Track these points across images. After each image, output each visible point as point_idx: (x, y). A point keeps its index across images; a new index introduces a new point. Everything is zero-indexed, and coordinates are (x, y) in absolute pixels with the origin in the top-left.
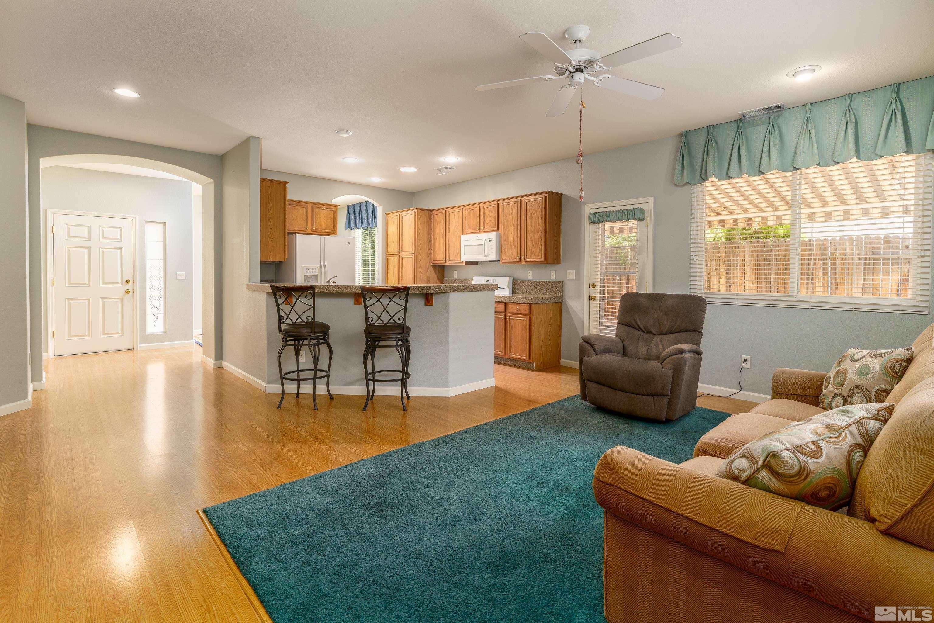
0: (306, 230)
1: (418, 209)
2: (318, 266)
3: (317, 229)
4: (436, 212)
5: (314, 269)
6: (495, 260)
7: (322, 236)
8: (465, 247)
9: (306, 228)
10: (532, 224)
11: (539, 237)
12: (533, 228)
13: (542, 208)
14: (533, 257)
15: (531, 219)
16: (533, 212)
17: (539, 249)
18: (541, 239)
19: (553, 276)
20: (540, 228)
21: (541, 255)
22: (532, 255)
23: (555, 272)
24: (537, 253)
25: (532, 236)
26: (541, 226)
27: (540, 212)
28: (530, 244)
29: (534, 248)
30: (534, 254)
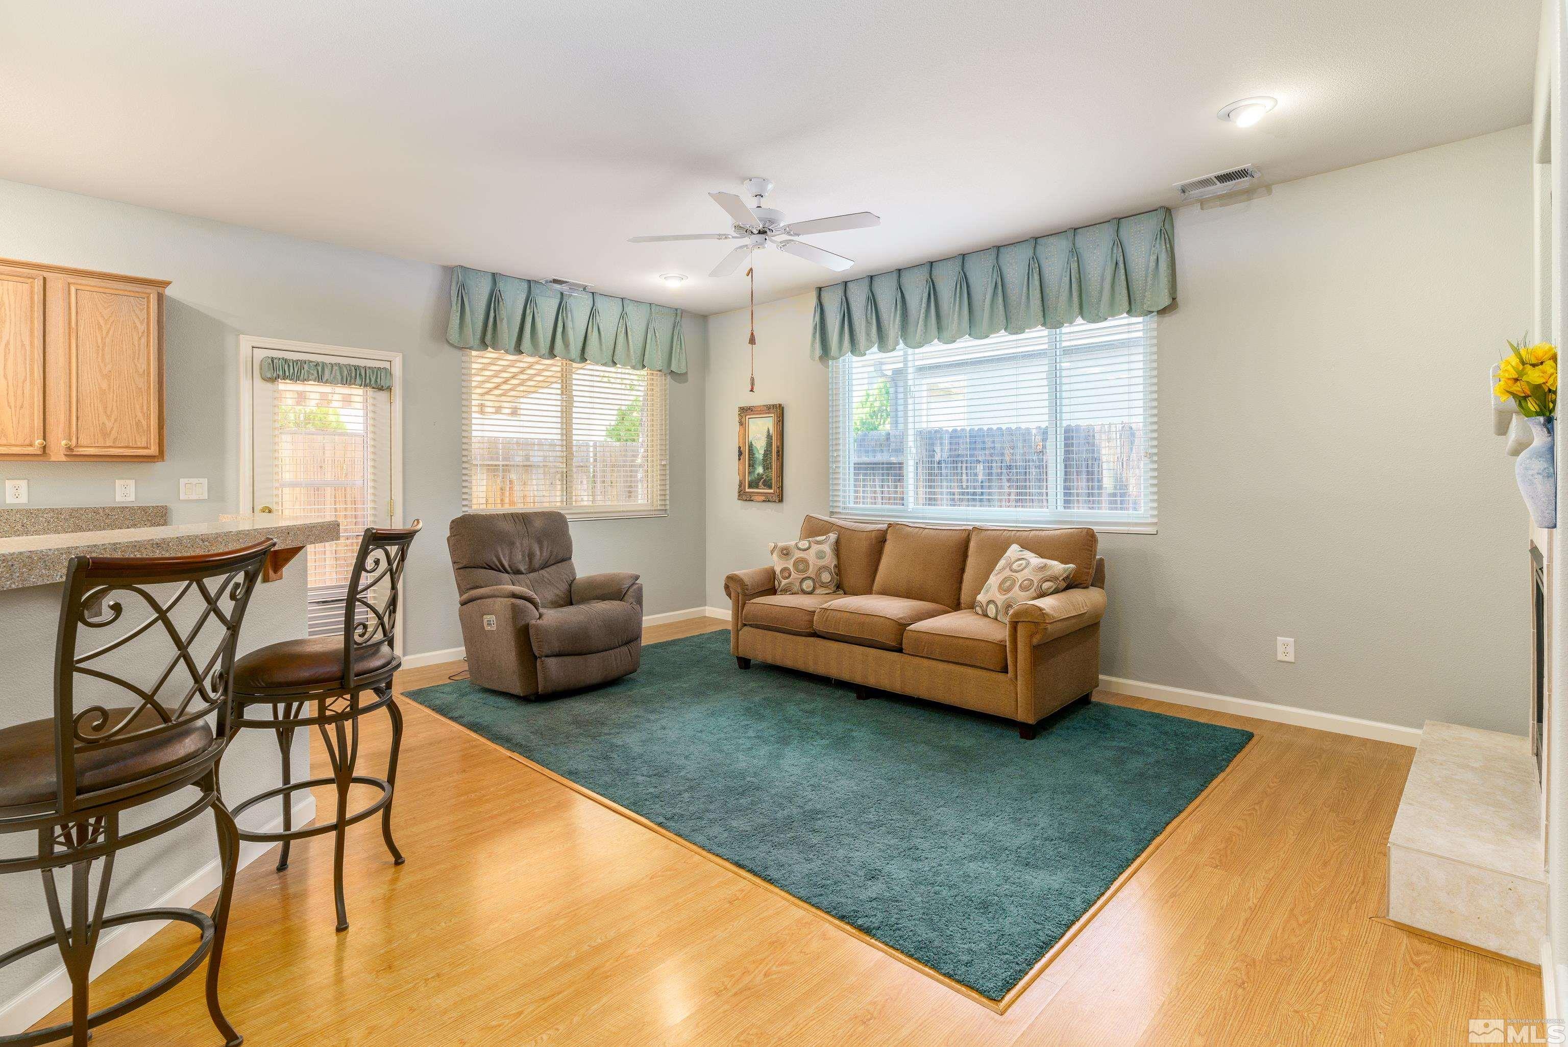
10: (103, 355)
11: (135, 393)
12: (109, 367)
13: (145, 320)
14: (111, 444)
15: (99, 341)
16: (105, 324)
17: (138, 423)
18: (145, 398)
19: (125, 494)
20: (141, 371)
21: (144, 439)
22: (107, 439)
23: (132, 483)
24: (129, 433)
25: (104, 386)
26: (142, 367)
27: (138, 329)
28: (96, 408)
29: (113, 420)
30: (113, 435)
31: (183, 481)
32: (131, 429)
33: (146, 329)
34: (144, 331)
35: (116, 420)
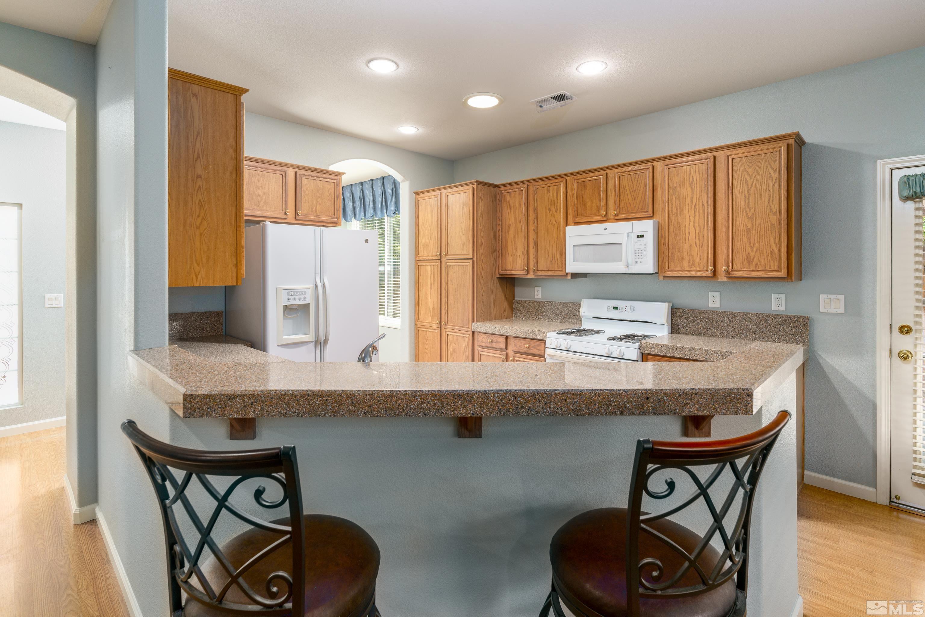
0: (284, 216)
1: (479, 183)
2: (311, 286)
3: (305, 215)
4: (507, 188)
5: (303, 292)
6: (652, 272)
7: (318, 228)
8: (576, 247)
9: (285, 214)
10: (749, 202)
11: (770, 229)
12: (752, 210)
13: (778, 169)
14: (754, 269)
15: (746, 193)
16: (750, 179)
17: (772, 252)
18: (777, 231)
19: (778, 305)
20: (774, 210)
21: (776, 264)
22: (751, 265)
23: (783, 296)
24: (766, 260)
25: (749, 225)
26: (775, 207)
27: (772, 178)
28: (744, 242)
29: (755, 249)
30: (755, 263)
31: (822, 297)
32: (767, 257)
33: (778, 176)
34: (777, 178)
35: (757, 251)
